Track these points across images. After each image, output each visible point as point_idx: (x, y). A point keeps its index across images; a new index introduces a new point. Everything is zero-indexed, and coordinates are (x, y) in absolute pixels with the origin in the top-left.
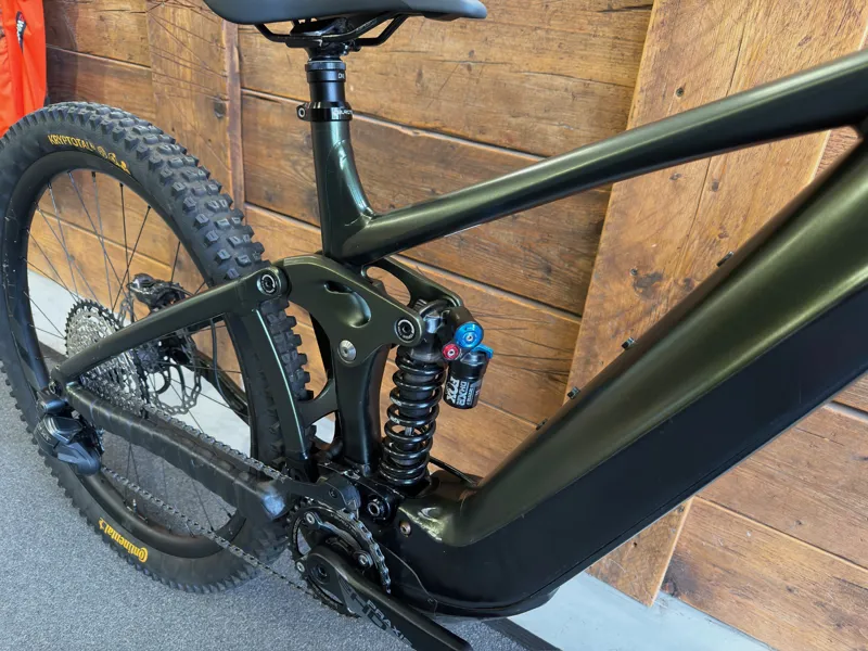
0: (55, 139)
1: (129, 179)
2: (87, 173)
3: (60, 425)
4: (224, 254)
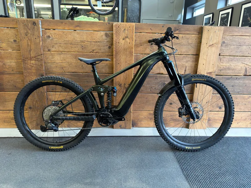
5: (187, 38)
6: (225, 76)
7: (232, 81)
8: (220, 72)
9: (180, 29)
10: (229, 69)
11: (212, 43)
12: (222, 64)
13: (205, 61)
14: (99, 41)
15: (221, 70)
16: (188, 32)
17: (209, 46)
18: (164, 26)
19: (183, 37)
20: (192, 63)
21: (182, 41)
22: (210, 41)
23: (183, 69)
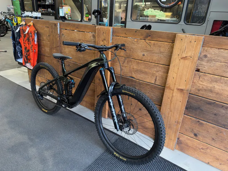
0: (41, 66)
1: (47, 70)
2: (43, 69)
3: (39, 94)
4: (55, 76)
5: (159, 46)
6: (204, 99)
7: (215, 108)
8: (197, 92)
9: (152, 35)
10: (211, 91)
11: (187, 56)
12: (201, 83)
13: (176, 75)
14: (89, 40)
15: (199, 90)
16: (161, 39)
17: (182, 58)
18: (137, 31)
19: (155, 44)
20: (163, 74)
21: (154, 48)
22: (183, 52)
23: (153, 78)
